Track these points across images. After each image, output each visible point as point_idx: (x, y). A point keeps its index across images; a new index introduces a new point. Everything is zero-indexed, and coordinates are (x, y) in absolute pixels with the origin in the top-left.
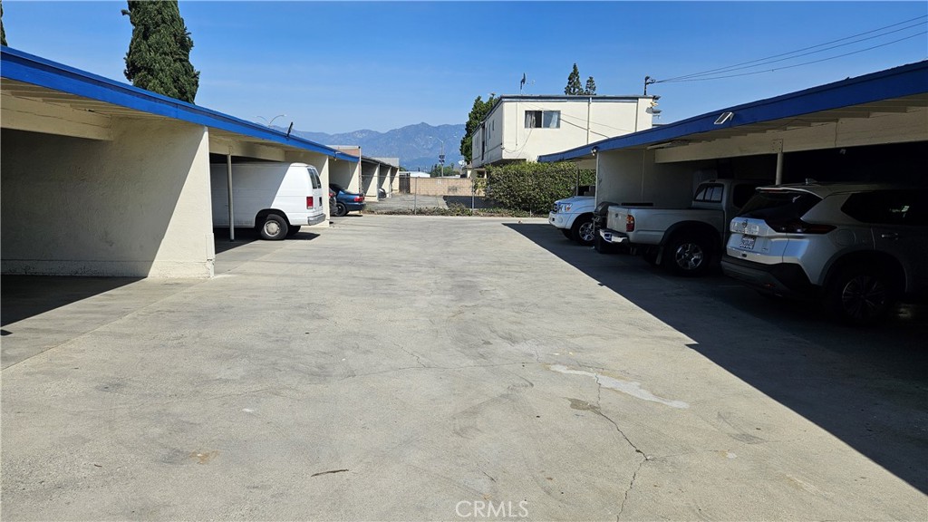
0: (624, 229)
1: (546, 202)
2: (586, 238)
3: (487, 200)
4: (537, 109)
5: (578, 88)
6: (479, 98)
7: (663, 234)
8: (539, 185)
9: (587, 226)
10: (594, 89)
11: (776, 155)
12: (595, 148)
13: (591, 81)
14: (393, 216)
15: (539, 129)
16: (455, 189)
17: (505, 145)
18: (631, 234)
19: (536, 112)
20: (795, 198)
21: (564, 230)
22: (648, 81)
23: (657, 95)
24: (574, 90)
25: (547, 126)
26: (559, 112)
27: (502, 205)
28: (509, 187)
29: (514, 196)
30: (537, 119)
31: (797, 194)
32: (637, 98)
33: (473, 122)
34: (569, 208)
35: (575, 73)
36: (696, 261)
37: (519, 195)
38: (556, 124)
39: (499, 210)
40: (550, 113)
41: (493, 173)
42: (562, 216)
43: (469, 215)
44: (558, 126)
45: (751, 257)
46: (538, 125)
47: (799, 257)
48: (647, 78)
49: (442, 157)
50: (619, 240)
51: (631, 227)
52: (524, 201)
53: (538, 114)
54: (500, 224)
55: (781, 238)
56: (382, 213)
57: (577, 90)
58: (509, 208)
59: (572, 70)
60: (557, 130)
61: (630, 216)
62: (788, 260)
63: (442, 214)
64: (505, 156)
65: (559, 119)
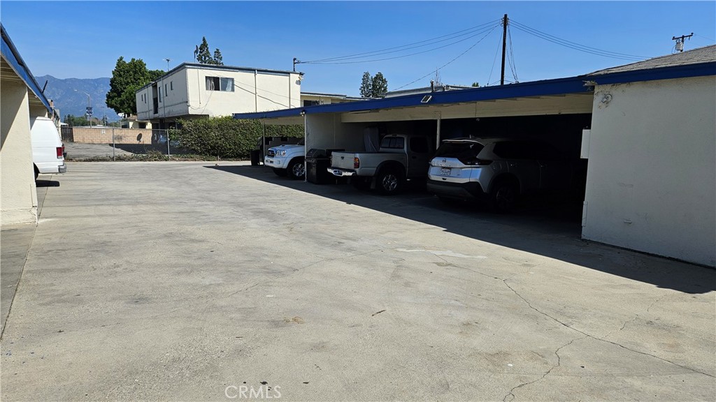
0: (352, 167)
1: (230, 149)
2: (297, 174)
3: (181, 147)
4: (215, 76)
5: (208, 56)
6: (121, 58)
7: (375, 169)
8: (224, 135)
9: (298, 166)
10: (221, 59)
11: (436, 120)
12: (304, 111)
13: (217, 52)
14: (93, 163)
15: (217, 91)
16: (120, 138)
17: (191, 103)
18: (357, 170)
19: (214, 78)
20: (471, 146)
21: (281, 169)
22: (296, 61)
23: (303, 72)
24: (205, 58)
25: (224, 89)
26: (233, 80)
27: (194, 151)
28: (199, 137)
29: (204, 144)
30: (216, 84)
31: (471, 143)
32: (289, 73)
33: (117, 78)
34: (284, 154)
35: (204, 45)
36: (394, 185)
37: (208, 144)
38: (230, 89)
39: (192, 156)
40: (226, 80)
41: (185, 125)
42: (279, 159)
43: (166, 160)
44: (233, 90)
45: (449, 180)
46: (217, 88)
47: (478, 178)
48: (295, 59)
49: (89, 109)
50: (350, 174)
51: (357, 165)
52: (213, 148)
53: (216, 80)
54: (201, 166)
55: (467, 168)
56: (80, 161)
57: (207, 58)
58: (200, 154)
59: (202, 42)
60: (232, 93)
61: (356, 158)
62: (472, 180)
63: (141, 160)
64: (191, 112)
65: (233, 85)
